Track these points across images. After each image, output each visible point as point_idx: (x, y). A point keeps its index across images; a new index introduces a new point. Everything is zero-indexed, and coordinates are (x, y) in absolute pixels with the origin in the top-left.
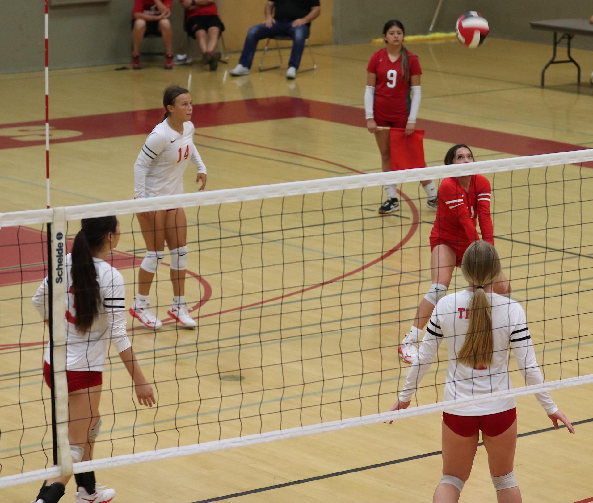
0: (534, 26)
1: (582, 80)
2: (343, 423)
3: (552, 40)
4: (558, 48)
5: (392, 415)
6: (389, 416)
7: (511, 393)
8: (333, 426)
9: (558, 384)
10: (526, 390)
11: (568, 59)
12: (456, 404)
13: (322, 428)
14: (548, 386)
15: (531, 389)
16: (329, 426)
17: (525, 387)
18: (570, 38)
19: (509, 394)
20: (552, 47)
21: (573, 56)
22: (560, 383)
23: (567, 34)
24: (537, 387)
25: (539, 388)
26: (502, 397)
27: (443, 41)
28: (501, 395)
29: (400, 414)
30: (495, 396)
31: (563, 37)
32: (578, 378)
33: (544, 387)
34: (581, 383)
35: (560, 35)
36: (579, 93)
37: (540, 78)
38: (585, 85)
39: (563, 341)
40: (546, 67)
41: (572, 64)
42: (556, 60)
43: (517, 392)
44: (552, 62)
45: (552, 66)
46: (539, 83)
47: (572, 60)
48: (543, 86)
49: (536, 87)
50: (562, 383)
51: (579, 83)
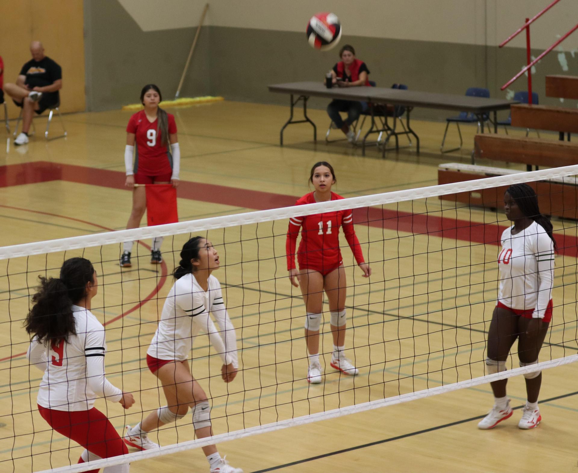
0: (272, 89)
1: (319, 138)
2: (90, 464)
3: (289, 102)
4: (295, 109)
5: (136, 456)
6: (132, 457)
7: (247, 432)
8: (81, 467)
9: (290, 423)
10: (261, 429)
11: (304, 119)
12: (195, 443)
13: (70, 469)
14: (282, 425)
15: (265, 428)
16: (77, 468)
17: (260, 426)
18: (306, 99)
19: (245, 433)
20: (289, 109)
21: (309, 115)
22: (292, 421)
23: (302, 96)
24: (270, 426)
25: (273, 426)
26: (238, 436)
27: (189, 106)
28: (237, 434)
29: (143, 455)
30: (232, 436)
31: (299, 99)
32: (309, 416)
33: (277, 426)
34: (312, 420)
35: (296, 97)
36: (315, 150)
37: (279, 137)
38: (321, 142)
39: (294, 382)
40: (284, 127)
41: (308, 124)
42: (293, 120)
43: (253, 431)
44: (290, 122)
45: (290, 126)
46: (278, 142)
47: (308, 120)
48: (282, 144)
49: (276, 145)
50: (294, 421)
51: (315, 141)
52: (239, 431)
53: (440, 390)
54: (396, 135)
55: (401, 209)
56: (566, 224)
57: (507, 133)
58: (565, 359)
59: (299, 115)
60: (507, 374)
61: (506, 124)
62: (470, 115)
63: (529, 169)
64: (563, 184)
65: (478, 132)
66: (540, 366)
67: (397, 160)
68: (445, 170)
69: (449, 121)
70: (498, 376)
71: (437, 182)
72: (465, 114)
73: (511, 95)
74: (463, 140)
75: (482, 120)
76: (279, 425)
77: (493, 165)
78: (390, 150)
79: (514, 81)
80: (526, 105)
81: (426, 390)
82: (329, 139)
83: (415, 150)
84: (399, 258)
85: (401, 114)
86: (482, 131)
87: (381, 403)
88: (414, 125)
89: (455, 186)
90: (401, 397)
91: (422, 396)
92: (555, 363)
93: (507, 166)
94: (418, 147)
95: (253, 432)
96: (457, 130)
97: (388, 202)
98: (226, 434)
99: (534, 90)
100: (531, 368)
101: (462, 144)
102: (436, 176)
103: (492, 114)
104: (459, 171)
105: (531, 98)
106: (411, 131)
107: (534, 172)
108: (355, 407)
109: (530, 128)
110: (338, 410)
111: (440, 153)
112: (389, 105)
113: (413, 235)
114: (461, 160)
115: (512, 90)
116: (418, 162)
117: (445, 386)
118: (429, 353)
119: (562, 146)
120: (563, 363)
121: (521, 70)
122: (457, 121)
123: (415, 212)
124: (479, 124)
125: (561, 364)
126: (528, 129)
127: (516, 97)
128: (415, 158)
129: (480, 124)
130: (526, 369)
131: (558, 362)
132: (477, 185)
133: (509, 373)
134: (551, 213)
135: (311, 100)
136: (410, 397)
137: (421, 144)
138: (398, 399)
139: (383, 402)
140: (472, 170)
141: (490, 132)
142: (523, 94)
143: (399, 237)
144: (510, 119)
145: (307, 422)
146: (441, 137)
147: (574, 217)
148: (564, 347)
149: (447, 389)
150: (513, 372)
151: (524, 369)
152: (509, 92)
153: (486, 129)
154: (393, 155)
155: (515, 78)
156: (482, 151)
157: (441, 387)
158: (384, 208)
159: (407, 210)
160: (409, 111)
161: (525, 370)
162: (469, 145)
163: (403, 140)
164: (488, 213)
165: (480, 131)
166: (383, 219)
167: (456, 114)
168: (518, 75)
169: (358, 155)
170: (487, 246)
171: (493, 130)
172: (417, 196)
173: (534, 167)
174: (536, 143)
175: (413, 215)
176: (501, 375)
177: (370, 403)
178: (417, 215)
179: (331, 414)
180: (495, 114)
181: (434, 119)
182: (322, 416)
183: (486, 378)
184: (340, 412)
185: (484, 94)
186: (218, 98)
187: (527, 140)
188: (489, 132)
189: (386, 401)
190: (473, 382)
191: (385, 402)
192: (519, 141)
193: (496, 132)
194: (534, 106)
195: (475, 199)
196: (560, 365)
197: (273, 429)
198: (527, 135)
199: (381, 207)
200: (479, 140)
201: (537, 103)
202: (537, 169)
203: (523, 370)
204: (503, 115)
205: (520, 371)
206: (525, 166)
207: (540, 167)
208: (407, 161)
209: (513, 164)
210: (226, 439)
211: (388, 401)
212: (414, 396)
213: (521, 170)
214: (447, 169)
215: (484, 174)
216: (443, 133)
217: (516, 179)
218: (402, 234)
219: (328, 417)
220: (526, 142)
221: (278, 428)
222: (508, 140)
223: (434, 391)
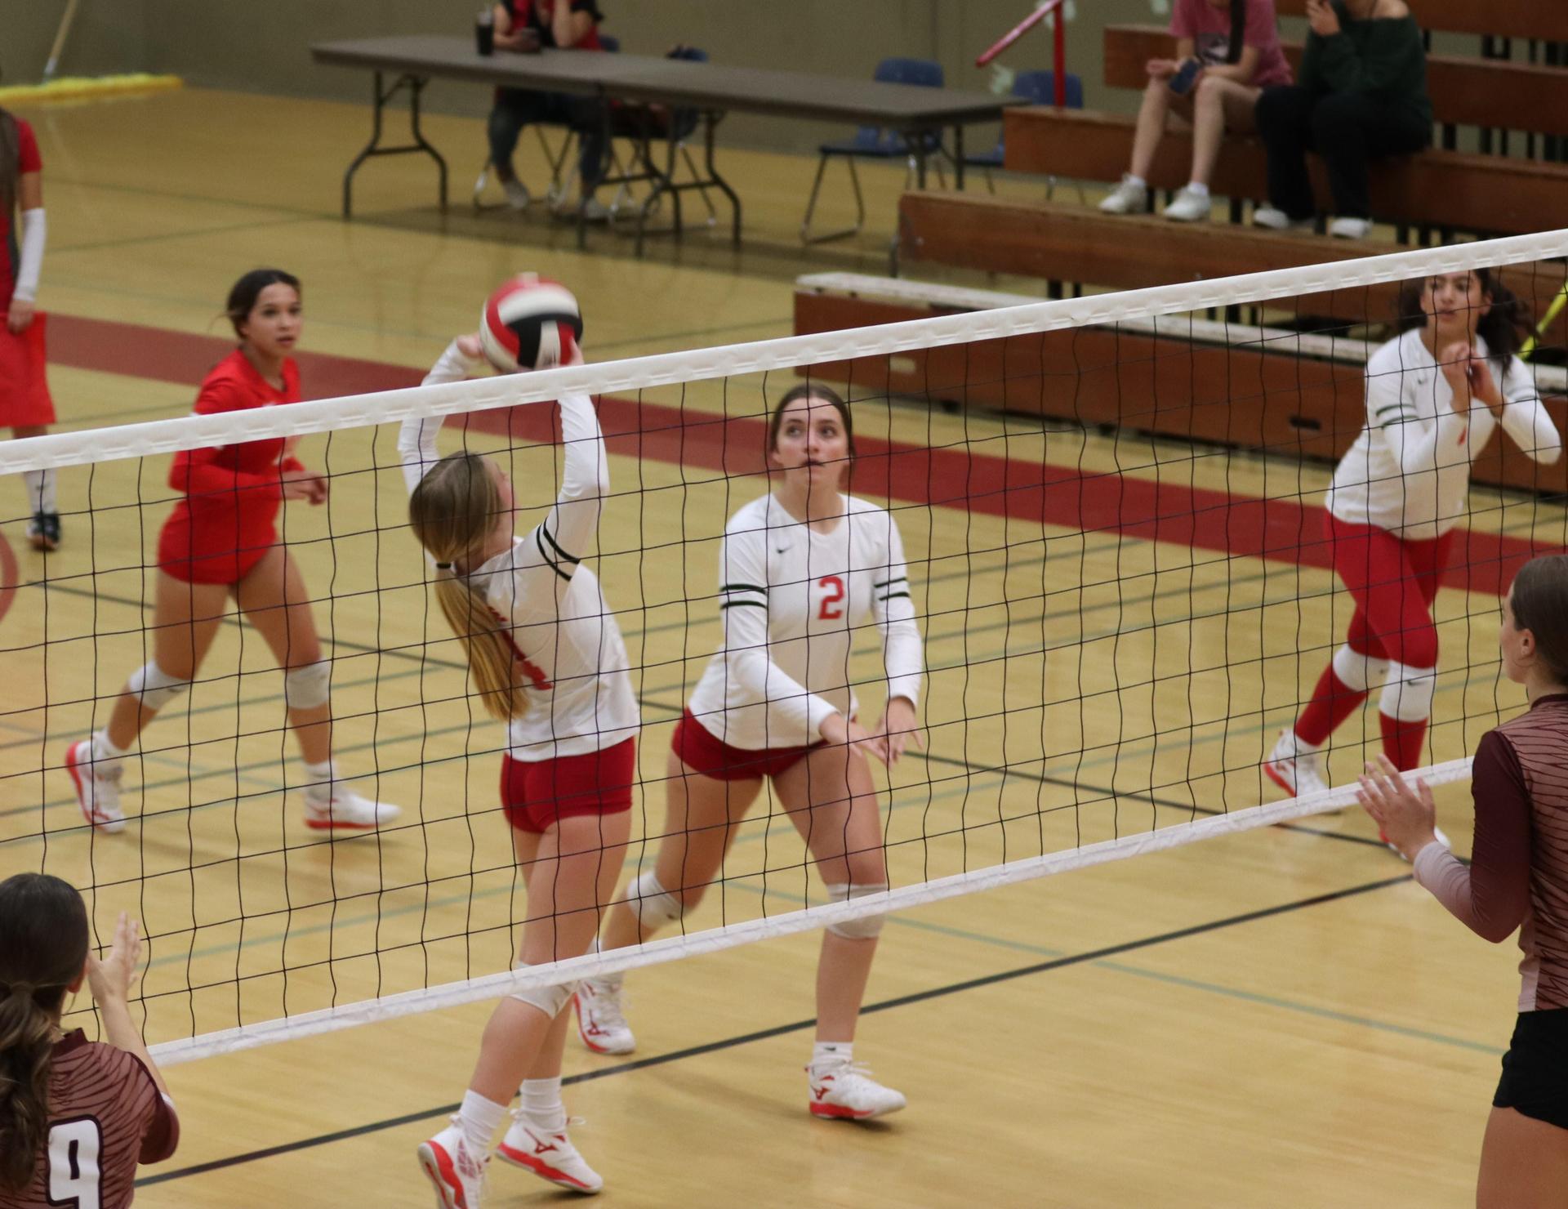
0: (321, 57)
1: (454, 197)
3: (370, 93)
4: (388, 113)
7: (247, 1036)
9: (370, 1010)
10: (287, 1027)
11: (412, 142)
14: (345, 1016)
15: (299, 1025)
17: (284, 1018)
18: (417, 86)
19: (240, 1038)
20: (368, 111)
21: (426, 133)
22: (377, 1006)
23: (407, 77)
24: (314, 1018)
25: (321, 1021)
26: (222, 1048)
27: (83, 102)
28: (220, 1042)
30: (204, 1045)
31: (399, 85)
32: (425, 993)
33: (333, 1018)
34: (434, 1004)
35: (390, 79)
36: (444, 231)
37: (338, 194)
38: (461, 210)
39: (384, 894)
40: (357, 164)
41: (424, 157)
42: (384, 144)
43: (263, 1032)
44: (372, 151)
45: (372, 163)
46: (337, 207)
47: (423, 146)
48: (347, 215)
49: (329, 217)
50: (382, 1005)
51: (444, 207)
52: (225, 1034)
53: (797, 920)
54: (675, 190)
55: (694, 404)
56: (1164, 452)
57: (991, 189)
58: (1157, 836)
59: (397, 129)
60: (991, 876)
61: (989, 164)
62: (886, 137)
63: (1055, 293)
64: (1155, 336)
65: (907, 186)
66: (1085, 856)
67: (677, 262)
68: (812, 292)
69: (827, 152)
70: (966, 883)
71: (790, 327)
72: (871, 133)
73: (1003, 80)
74: (869, 209)
75: (922, 152)
76: (338, 1017)
77: (950, 280)
78: (658, 235)
79: (1016, 40)
80: (1047, 111)
81: (760, 922)
82: (485, 201)
83: (728, 235)
84: (684, 542)
85: (688, 132)
86: (922, 183)
87: (630, 956)
88: (727, 162)
89: (850, 338)
90: (687, 941)
91: (747, 937)
92: (1128, 846)
93: (992, 284)
94: (737, 227)
95: (264, 1037)
96: (848, 179)
97: (655, 382)
98: (189, 1040)
99: (1072, 68)
100: (1059, 861)
101: (861, 217)
102: (787, 309)
103: (948, 136)
104: (853, 295)
105: (1063, 89)
106: (717, 181)
107: (1068, 303)
108: (556, 966)
109: (1058, 173)
110: (506, 975)
111: (797, 243)
112: (655, 107)
113: (727, 478)
114: (860, 265)
115: (1006, 65)
116: (737, 270)
117: (812, 910)
118: (770, 816)
119: (1148, 227)
120: (1151, 846)
121: (1032, 10)
122: (850, 153)
123: (733, 412)
124: (913, 162)
125: (1145, 849)
126: (1052, 179)
127: (1020, 86)
128: (727, 257)
129: (918, 161)
130: (1044, 862)
131: (1135, 844)
132: (910, 335)
133: (995, 875)
134: (1120, 418)
135: (434, 89)
136: (711, 939)
137: (748, 217)
138: (680, 946)
139: (636, 955)
140: (891, 294)
141: (943, 184)
142: (1039, 78)
143: (684, 484)
144: (1001, 149)
145: (418, 1007)
146: (805, 199)
147: (1183, 430)
148: (1153, 801)
149: (819, 917)
150: (1006, 871)
151: (1039, 863)
152: (997, 73)
153: (932, 178)
154: (666, 247)
155: (1015, 32)
156: (920, 241)
157: (801, 913)
158: (646, 399)
159: (711, 406)
160: (712, 123)
161: (1042, 865)
162: (884, 221)
163: (693, 206)
164: (938, 417)
165: (914, 183)
166: (641, 432)
167: (847, 134)
168: (1027, 23)
169: (566, 248)
170: (938, 512)
171: (950, 179)
172: (738, 367)
173: (1067, 287)
174: (1075, 218)
175: (726, 420)
176: (972, 881)
177: (599, 957)
178: (736, 420)
179: (486, 986)
180: (959, 134)
181: (784, 147)
182: (462, 991)
183: (929, 888)
184: (514, 981)
185: (927, 76)
186: (168, 81)
187: (1050, 210)
188: (940, 186)
189: (645, 950)
190: (894, 899)
191: (643, 953)
192: (1027, 212)
193: (960, 185)
194: (1072, 113)
195: (901, 376)
196: (1142, 852)
197: (321, 1028)
198: (1049, 195)
199: (635, 398)
200: (912, 210)
201: (1078, 103)
202: (1077, 293)
203: (1037, 867)
204: (981, 139)
205: (1028, 870)
206: (1042, 285)
207: (1085, 288)
208: (702, 265)
209: (1006, 277)
210: (186, 1055)
211: (650, 952)
212: (725, 936)
213: (1031, 294)
214: (819, 290)
215: (924, 306)
216: (810, 185)
217: (1021, 321)
218: (692, 474)
219: (477, 995)
220: (1044, 214)
221: (336, 1024)
222: (995, 208)
223: (781, 924)
